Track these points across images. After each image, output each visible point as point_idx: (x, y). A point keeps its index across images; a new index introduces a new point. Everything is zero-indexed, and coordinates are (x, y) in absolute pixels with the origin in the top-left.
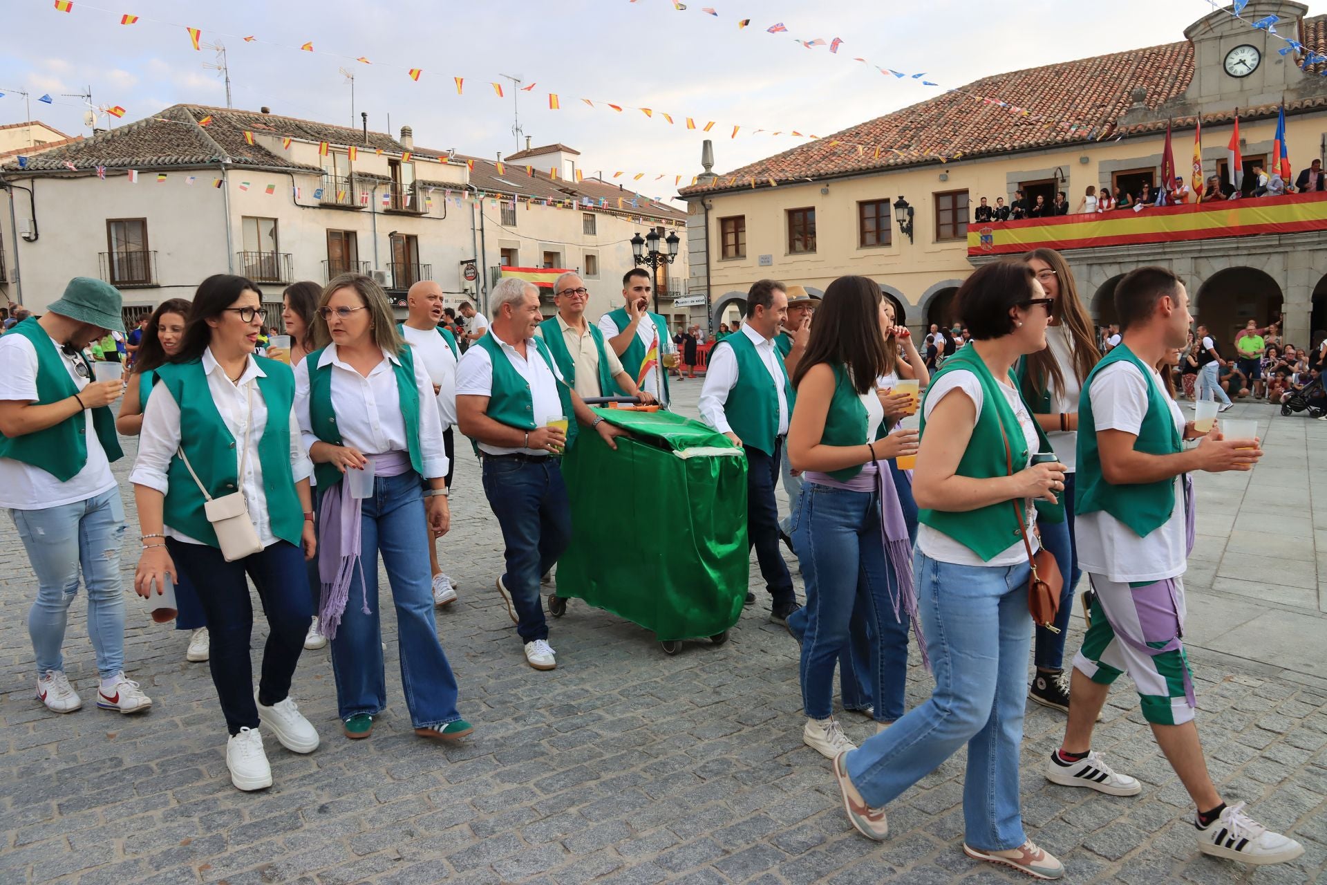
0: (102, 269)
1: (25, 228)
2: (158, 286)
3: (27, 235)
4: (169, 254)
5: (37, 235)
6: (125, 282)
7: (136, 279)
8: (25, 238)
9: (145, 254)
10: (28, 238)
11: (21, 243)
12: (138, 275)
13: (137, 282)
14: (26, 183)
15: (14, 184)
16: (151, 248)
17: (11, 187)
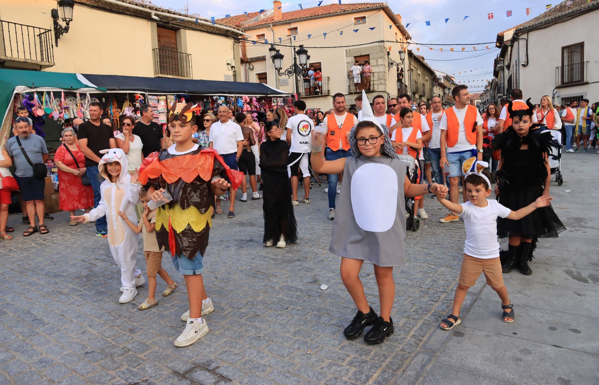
0: (557, 76)
1: (523, 60)
2: (587, 83)
3: (523, 63)
4: (596, 62)
5: (528, 62)
6: (570, 83)
7: (574, 80)
8: (522, 65)
9: (582, 63)
10: (524, 65)
11: (521, 66)
12: (576, 77)
13: (575, 82)
14: (525, 36)
15: (520, 37)
16: (585, 60)
17: (519, 39)
